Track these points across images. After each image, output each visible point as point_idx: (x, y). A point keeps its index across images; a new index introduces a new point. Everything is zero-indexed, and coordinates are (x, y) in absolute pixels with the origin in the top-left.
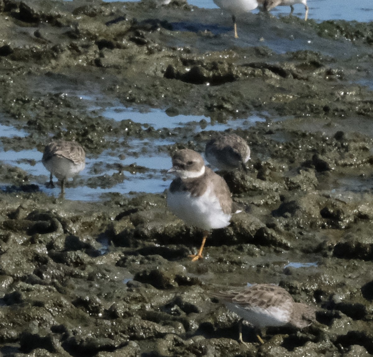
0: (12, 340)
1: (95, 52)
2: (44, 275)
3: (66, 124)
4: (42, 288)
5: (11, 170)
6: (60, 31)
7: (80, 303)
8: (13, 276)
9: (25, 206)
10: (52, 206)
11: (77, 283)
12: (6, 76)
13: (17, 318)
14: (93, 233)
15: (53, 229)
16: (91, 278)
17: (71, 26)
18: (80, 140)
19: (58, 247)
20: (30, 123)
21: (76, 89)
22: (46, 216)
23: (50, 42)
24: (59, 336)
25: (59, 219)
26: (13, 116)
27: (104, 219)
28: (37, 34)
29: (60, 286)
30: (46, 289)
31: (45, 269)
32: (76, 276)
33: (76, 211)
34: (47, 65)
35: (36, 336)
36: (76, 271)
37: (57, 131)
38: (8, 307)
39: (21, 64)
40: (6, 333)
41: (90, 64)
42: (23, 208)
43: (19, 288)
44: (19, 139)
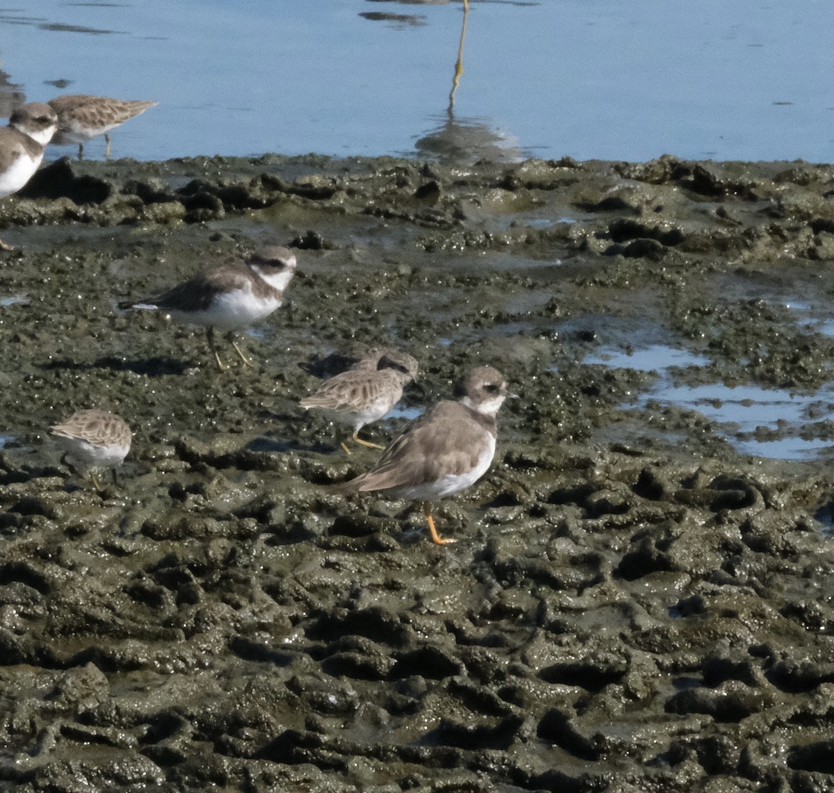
0: (691, 668)
1: (809, 237)
2: (736, 570)
3: (766, 345)
4: (735, 590)
5: (685, 416)
6: (755, 208)
7: (791, 611)
8: (690, 573)
9: (706, 468)
10: (746, 468)
11: (787, 581)
12: (676, 276)
13: (698, 635)
14: (809, 506)
15: (749, 501)
16: (807, 574)
17: (772, 200)
18: (788, 369)
19: (757, 529)
20: (712, 345)
21: (781, 293)
22: (739, 483)
23: (740, 223)
24: (761, 660)
25: (758, 486)
26: (687, 335)
27: (826, 485)
28: (721, 213)
29: (761, 586)
30: (740, 592)
31: (738, 561)
32: (786, 572)
33: (784, 475)
34: (736, 258)
35: (726, 662)
36: (786, 564)
37: (753, 356)
38: (684, 619)
39: (697, 257)
40: (681, 659)
41: (801, 255)
42: (704, 472)
43: (699, 591)
44: (697, 369)
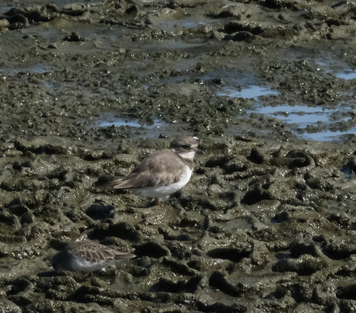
0: (284, 249)
1: (326, 28)
2: (303, 198)
3: (309, 84)
4: (303, 208)
5: (270, 121)
6: (298, 14)
7: (333, 218)
8: (280, 200)
9: (285, 147)
10: (304, 146)
11: (329, 203)
12: (260, 50)
13: (286, 231)
14: (338, 164)
15: (307, 163)
16: (339, 199)
17: (306, 10)
18: (321, 95)
19: (312, 177)
20: (281, 84)
21: (313, 57)
22: (301, 154)
23: (290, 22)
24: (319, 243)
25: (312, 155)
26: (269, 80)
27: (346, 154)
28: (280, 17)
29: (316, 206)
30: (306, 209)
31: (304, 194)
32: (328, 198)
33: (323, 149)
34: (290, 40)
35: (302, 245)
36: (328, 194)
37: (302, 90)
38: (279, 224)
39: (270, 40)
40: (278, 244)
41: (323, 37)
42: (283, 149)
43: (286, 210)
44: (275, 97)
